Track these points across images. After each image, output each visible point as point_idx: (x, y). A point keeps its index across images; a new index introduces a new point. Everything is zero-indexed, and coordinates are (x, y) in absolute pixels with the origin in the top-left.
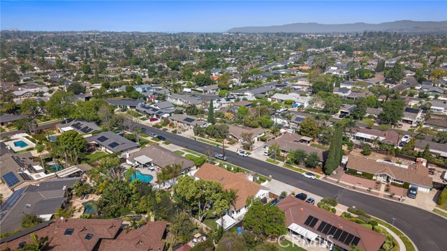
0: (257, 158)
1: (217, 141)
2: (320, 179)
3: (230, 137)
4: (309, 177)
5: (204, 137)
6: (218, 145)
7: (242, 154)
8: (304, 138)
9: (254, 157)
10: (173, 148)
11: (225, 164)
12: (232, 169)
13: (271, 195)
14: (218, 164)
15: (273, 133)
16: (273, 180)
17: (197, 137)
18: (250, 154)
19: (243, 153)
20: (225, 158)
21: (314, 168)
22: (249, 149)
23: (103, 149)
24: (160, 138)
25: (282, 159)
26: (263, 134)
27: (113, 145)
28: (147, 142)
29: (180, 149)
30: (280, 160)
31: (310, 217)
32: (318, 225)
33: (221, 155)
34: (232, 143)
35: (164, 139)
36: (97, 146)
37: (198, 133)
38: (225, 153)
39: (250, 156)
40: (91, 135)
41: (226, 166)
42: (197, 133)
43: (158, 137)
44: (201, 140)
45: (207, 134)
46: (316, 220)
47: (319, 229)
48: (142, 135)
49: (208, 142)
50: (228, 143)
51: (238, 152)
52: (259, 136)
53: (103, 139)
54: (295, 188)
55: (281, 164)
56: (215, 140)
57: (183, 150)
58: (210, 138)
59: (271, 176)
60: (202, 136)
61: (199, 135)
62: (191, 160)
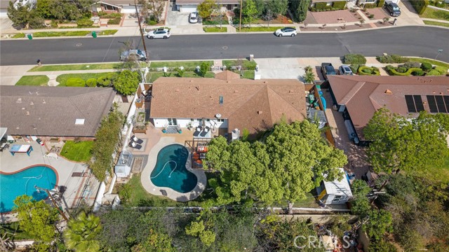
0: (186, 32)
1: (80, 26)
2: (299, 31)
4: (290, 34)
5: (44, 27)
6: (95, 34)
7: (161, 36)
9: (181, 33)
16: (257, 61)
17: (27, 32)
19: (160, 31)
22: (157, 21)
29: (22, 70)
34: (116, 20)
44: (43, 34)
45: (46, 18)
49: (64, 34)
50: (109, 23)
51: (152, 34)
56: (76, 25)
57: (32, 70)
58: (59, 25)
59: (252, 56)
60: (35, 25)
61: (27, 26)
62: (87, 86)
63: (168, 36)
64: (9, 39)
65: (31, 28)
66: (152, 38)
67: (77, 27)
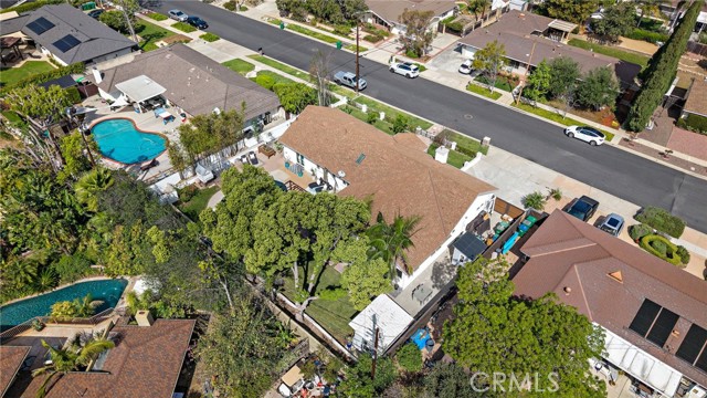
0: (442, 81)
1: (337, 32)
2: (615, 142)
3: (370, 21)
4: (588, 138)
5: (304, 22)
6: (340, 45)
7: (404, 72)
8: (555, 24)
9: (434, 79)
10: (224, 51)
11: (361, 100)
12: (382, 115)
13: (502, 206)
14: (343, 101)
15: (474, 10)
16: (493, 150)
17: (287, 21)
18: (423, 69)
19: (406, 66)
20: (361, 82)
21: (594, 109)
22: (419, 56)
23: (45, 54)
24: (194, 23)
25: (508, 83)
26: (450, 14)
27: (65, 45)
28: (160, 35)
29: (243, 53)
30: (502, 87)
31: (649, 307)
32: (677, 336)
33: (351, 75)
34: (376, 39)
35: (204, 26)
36: (31, 44)
37: (288, 11)
38: (359, 65)
39: (423, 75)
40: (14, 14)
41: (364, 108)
42: (285, 11)
43: (189, 21)
44: (297, 28)
45: (312, 12)
46: (670, 319)
47: (686, 353)
48: (149, 15)
49: (314, 34)
50: (366, 39)
51: (394, 65)
52: (441, 19)
53: (42, 26)
54: (555, 174)
55: (506, 99)
56: (333, 30)
57: (250, 57)
58: (318, 24)
59: (487, 139)
60: (299, 17)
61: (290, 15)
62: (271, 89)
63: (412, 76)
64: (266, 22)
65: (292, 18)
66: (392, 70)
67: (333, 33)
